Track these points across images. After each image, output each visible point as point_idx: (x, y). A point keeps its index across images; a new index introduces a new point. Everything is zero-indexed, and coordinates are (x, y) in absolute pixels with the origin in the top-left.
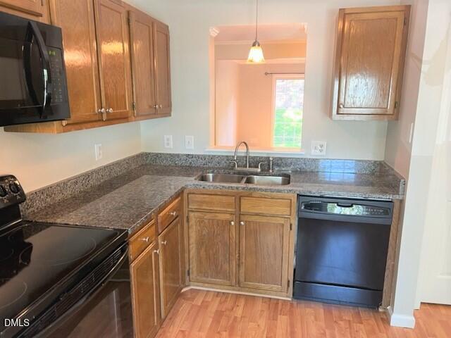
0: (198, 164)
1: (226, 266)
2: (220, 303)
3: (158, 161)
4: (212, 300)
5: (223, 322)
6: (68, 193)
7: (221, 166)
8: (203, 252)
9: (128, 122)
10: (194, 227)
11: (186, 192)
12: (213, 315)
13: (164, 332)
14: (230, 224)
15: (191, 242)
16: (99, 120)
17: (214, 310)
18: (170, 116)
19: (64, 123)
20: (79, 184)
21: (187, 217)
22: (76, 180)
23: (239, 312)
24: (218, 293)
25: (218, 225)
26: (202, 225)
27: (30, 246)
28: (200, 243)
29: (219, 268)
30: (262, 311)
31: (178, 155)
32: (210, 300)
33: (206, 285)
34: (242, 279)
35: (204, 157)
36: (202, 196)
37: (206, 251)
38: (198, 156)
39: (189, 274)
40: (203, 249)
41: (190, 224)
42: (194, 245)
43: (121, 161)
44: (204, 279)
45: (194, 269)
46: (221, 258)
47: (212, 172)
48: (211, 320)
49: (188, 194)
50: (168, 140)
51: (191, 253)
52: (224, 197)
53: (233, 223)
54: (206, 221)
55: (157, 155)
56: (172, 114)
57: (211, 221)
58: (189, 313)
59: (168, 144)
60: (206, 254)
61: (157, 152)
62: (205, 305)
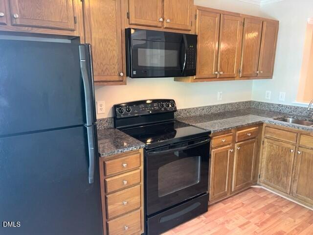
0: (285, 112)
1: (284, 179)
2: (276, 201)
3: (259, 106)
4: (272, 198)
5: (271, 210)
6: (198, 113)
7: (303, 115)
8: (270, 166)
9: (234, 80)
10: (267, 148)
11: (264, 125)
12: (266, 204)
13: (233, 200)
14: (291, 151)
15: (263, 157)
16: (214, 78)
17: (269, 202)
18: (272, 78)
19: (195, 77)
20: (205, 110)
21: (263, 141)
22: (203, 108)
23: (286, 210)
24: (278, 196)
25: (282, 151)
26: (272, 148)
27: (175, 132)
28: (269, 159)
29: (280, 179)
30: (303, 216)
31: (272, 104)
32: (270, 197)
33: (270, 187)
34: (295, 191)
35: (291, 107)
36: (274, 129)
37: (272, 165)
38: (287, 106)
39: (260, 177)
40: (271, 163)
41: (264, 145)
42: (265, 160)
43: (233, 103)
44: (269, 183)
45: (264, 175)
46: (282, 173)
47: (293, 118)
48: (263, 206)
49: (266, 127)
50: (268, 94)
51: (262, 164)
52: (289, 133)
53: (292, 151)
54: (275, 146)
55: (259, 103)
56: (273, 77)
57: (278, 147)
58: (252, 197)
59: (268, 97)
60: (272, 168)
61: (260, 101)
62: (265, 198)
